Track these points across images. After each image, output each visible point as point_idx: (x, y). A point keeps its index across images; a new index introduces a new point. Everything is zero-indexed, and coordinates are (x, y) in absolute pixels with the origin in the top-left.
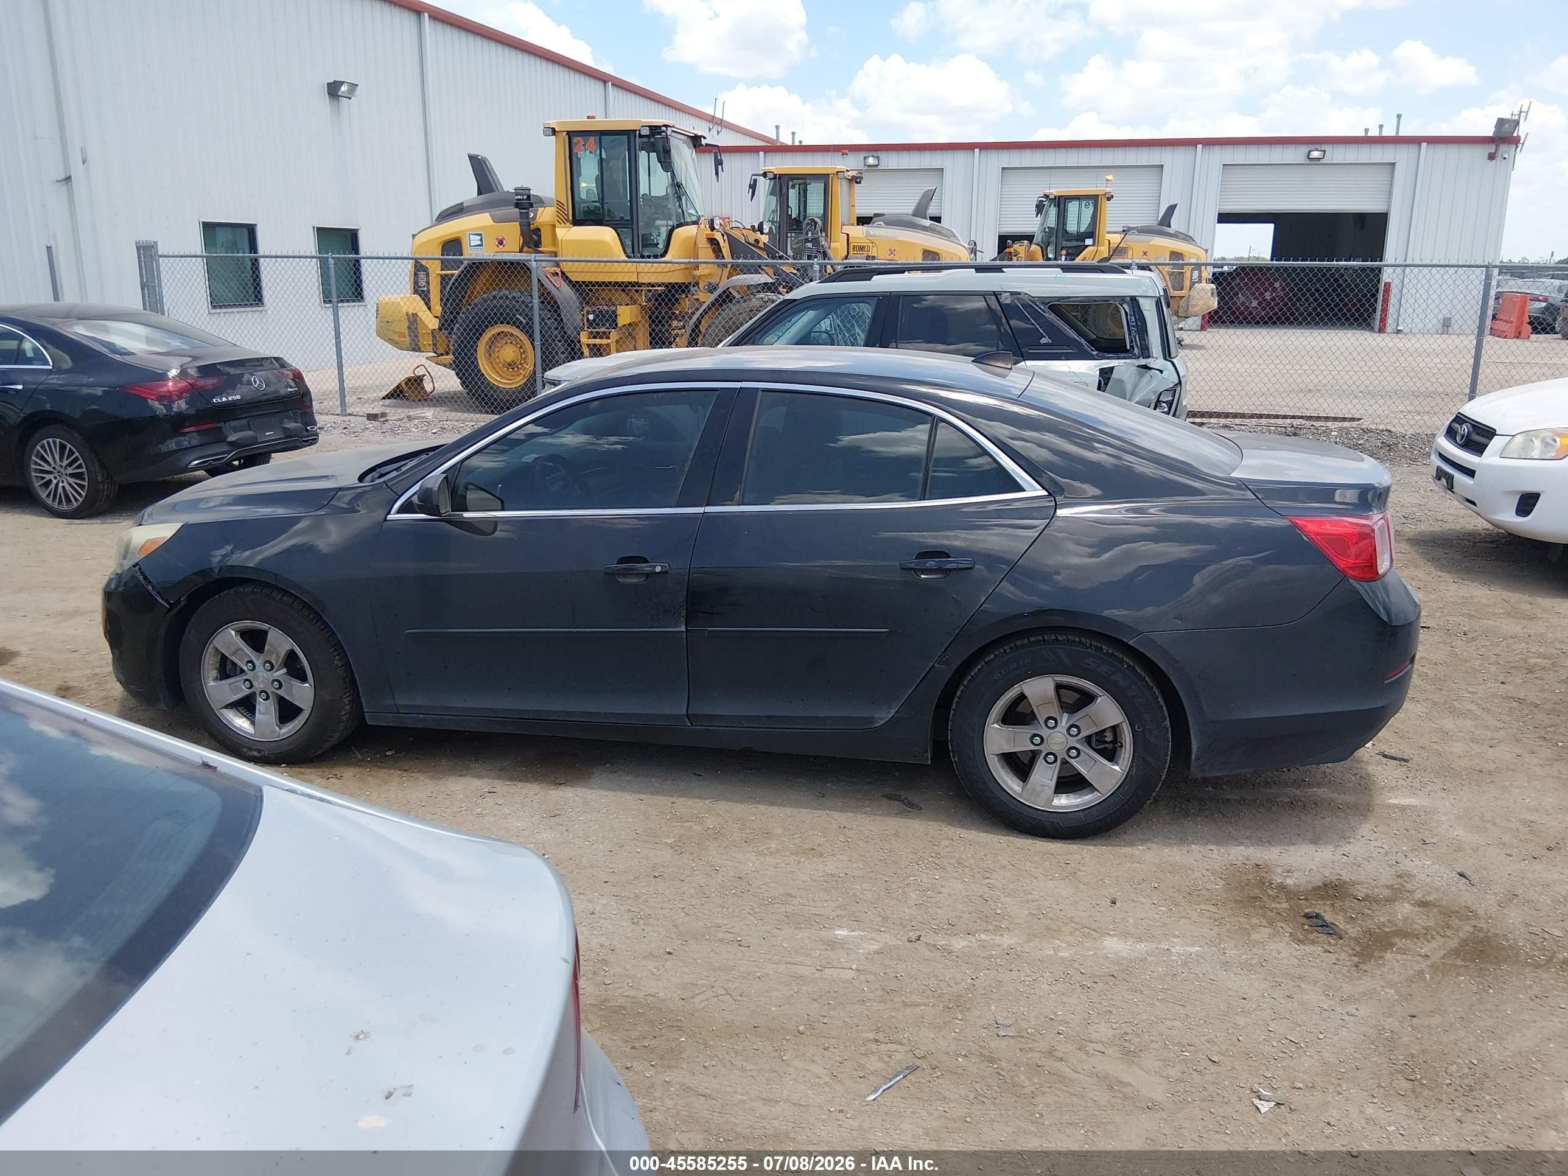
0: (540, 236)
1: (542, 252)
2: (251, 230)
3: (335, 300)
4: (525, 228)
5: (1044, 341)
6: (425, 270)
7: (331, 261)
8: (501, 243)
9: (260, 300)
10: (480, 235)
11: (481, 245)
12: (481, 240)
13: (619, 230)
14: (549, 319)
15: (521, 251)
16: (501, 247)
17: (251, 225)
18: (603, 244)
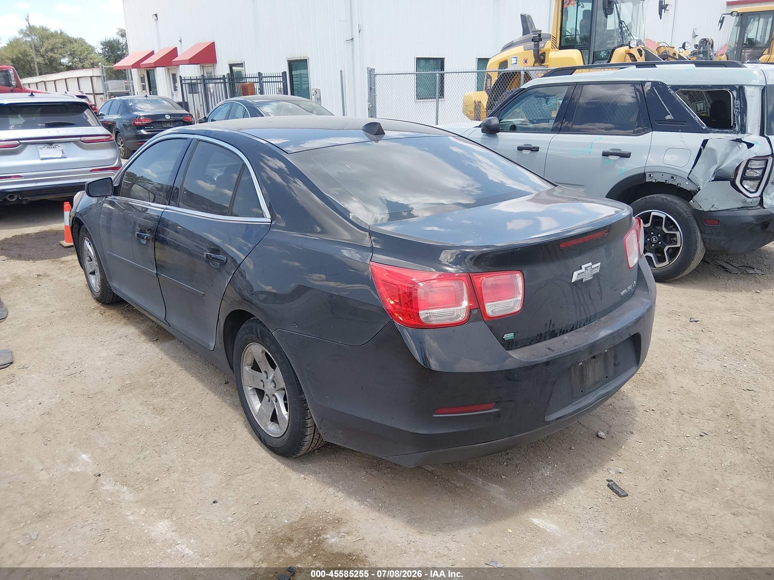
0: (545, 57)
1: (544, 66)
2: (442, 60)
3: (437, 97)
4: (536, 53)
5: (668, 117)
6: (491, 78)
7: (437, 75)
8: (526, 62)
9: (443, 95)
10: (517, 58)
11: (516, 63)
12: (516, 61)
13: (582, 51)
14: (537, 104)
15: (534, 66)
16: (526, 64)
17: (442, 58)
18: (571, 59)
